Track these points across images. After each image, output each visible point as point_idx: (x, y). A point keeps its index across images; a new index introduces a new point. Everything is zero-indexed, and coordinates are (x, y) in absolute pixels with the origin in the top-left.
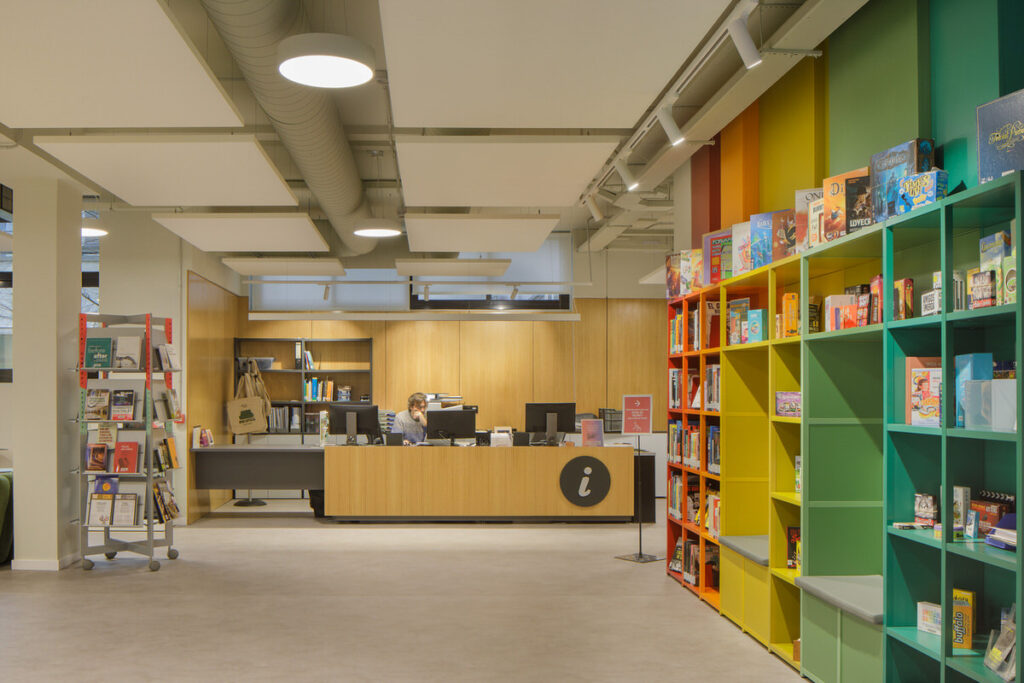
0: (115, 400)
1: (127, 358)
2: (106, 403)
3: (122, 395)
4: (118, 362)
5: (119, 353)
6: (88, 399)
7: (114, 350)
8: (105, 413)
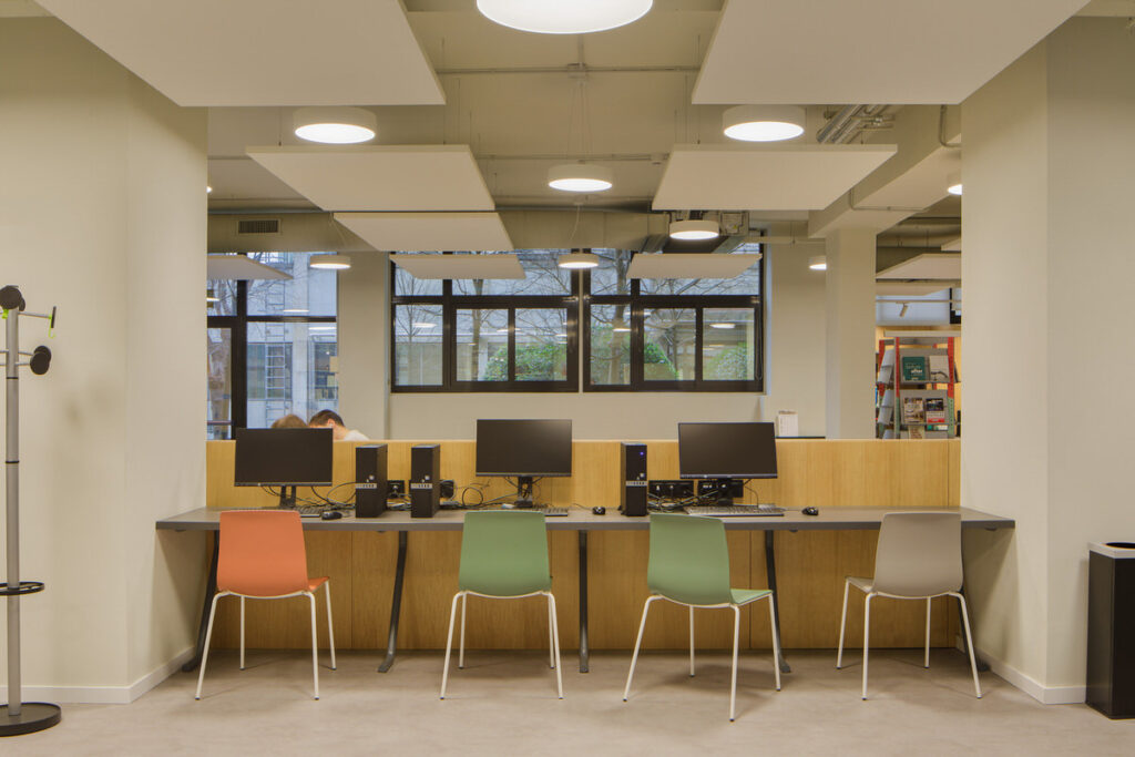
0: (928, 407)
1: (940, 373)
2: (921, 409)
3: (934, 402)
4: (933, 376)
5: (933, 369)
6: (906, 406)
7: (929, 366)
8: (922, 417)
